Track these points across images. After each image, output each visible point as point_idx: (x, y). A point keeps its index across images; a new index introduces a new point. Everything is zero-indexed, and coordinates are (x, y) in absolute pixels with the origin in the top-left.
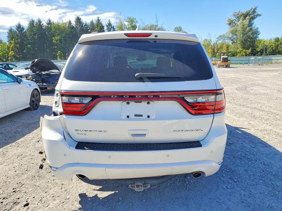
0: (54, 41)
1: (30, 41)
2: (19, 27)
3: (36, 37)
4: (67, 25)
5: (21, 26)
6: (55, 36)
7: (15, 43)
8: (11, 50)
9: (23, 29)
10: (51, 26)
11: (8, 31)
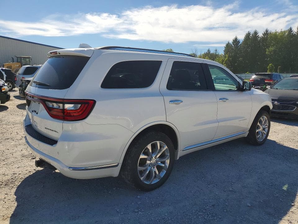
0: (267, 53)
1: (243, 54)
2: (236, 41)
3: (249, 50)
4: (286, 34)
5: (237, 40)
6: (269, 47)
7: (229, 57)
8: (224, 64)
9: (239, 42)
10: (267, 37)
11: (225, 45)
